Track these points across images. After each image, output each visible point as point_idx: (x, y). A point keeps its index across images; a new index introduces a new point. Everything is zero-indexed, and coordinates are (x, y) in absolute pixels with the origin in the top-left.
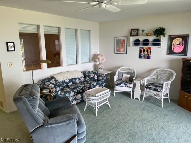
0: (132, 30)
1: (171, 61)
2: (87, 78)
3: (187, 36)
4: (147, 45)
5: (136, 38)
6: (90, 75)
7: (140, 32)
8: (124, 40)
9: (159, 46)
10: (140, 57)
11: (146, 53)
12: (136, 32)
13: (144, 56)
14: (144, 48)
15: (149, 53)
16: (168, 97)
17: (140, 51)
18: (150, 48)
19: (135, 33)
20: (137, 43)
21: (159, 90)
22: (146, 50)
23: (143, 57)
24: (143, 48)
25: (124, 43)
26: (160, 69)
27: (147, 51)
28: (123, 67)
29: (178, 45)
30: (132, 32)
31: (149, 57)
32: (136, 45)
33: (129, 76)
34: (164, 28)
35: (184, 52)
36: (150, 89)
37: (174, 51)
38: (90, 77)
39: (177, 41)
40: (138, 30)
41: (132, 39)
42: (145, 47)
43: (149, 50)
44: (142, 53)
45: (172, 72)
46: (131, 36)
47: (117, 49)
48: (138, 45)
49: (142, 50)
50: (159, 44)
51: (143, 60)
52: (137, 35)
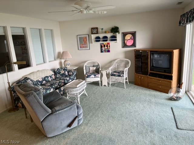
0: (92, 28)
1: (126, 53)
2: (58, 75)
3: (135, 32)
4: (106, 40)
5: (97, 35)
6: (60, 72)
7: (100, 30)
8: (86, 38)
9: (116, 41)
10: (102, 52)
11: (106, 47)
12: (96, 30)
13: (105, 50)
14: (104, 44)
15: (109, 48)
16: (127, 80)
17: (101, 47)
18: (109, 43)
19: (95, 31)
20: (98, 39)
21: (121, 76)
22: (106, 45)
23: (104, 52)
24: (103, 44)
25: (87, 40)
26: (119, 60)
27: (107, 46)
28: (89, 62)
29: (129, 39)
30: (93, 31)
31: (109, 51)
32: (97, 41)
33: (95, 68)
34: (118, 26)
35: (134, 45)
36: (115, 76)
37: (127, 44)
38: (61, 74)
39: (128, 37)
40: (97, 28)
41: (93, 36)
42: (105, 43)
43: (108, 45)
44: (103, 48)
45: (127, 61)
46: (92, 34)
47: (81, 46)
48: (99, 41)
49: (103, 45)
50: (116, 40)
51: (104, 53)
52: (97, 33)
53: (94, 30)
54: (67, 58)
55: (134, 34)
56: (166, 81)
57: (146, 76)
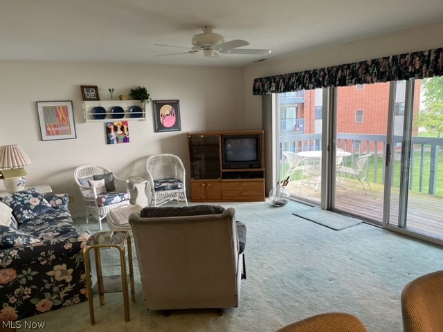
0: (82, 87)
1: (163, 142)
2: (25, 212)
3: (178, 102)
4: (121, 116)
5: (96, 104)
7: (104, 92)
8: (65, 109)
9: (143, 118)
10: (109, 141)
11: (120, 132)
12: (92, 91)
13: (117, 138)
14: (116, 124)
15: (126, 132)
17: (108, 130)
18: (125, 123)
19: (92, 94)
20: (99, 113)
22: (119, 127)
23: (115, 142)
24: (112, 123)
25: (67, 115)
26: (153, 157)
27: (122, 129)
29: (168, 115)
30: (86, 93)
31: (126, 140)
32: (97, 117)
33: (103, 182)
35: (177, 126)
36: (164, 189)
37: (165, 125)
38: (33, 207)
39: (166, 110)
40: (96, 88)
41: (89, 105)
42: (117, 122)
43: (125, 127)
44: (113, 133)
46: (85, 99)
47: (49, 129)
48: (103, 117)
49: (112, 127)
51: (115, 146)
52: (98, 99)
53: (89, 92)
54: (25, 164)
55: (175, 104)
56: (254, 182)
57: (217, 180)
